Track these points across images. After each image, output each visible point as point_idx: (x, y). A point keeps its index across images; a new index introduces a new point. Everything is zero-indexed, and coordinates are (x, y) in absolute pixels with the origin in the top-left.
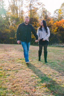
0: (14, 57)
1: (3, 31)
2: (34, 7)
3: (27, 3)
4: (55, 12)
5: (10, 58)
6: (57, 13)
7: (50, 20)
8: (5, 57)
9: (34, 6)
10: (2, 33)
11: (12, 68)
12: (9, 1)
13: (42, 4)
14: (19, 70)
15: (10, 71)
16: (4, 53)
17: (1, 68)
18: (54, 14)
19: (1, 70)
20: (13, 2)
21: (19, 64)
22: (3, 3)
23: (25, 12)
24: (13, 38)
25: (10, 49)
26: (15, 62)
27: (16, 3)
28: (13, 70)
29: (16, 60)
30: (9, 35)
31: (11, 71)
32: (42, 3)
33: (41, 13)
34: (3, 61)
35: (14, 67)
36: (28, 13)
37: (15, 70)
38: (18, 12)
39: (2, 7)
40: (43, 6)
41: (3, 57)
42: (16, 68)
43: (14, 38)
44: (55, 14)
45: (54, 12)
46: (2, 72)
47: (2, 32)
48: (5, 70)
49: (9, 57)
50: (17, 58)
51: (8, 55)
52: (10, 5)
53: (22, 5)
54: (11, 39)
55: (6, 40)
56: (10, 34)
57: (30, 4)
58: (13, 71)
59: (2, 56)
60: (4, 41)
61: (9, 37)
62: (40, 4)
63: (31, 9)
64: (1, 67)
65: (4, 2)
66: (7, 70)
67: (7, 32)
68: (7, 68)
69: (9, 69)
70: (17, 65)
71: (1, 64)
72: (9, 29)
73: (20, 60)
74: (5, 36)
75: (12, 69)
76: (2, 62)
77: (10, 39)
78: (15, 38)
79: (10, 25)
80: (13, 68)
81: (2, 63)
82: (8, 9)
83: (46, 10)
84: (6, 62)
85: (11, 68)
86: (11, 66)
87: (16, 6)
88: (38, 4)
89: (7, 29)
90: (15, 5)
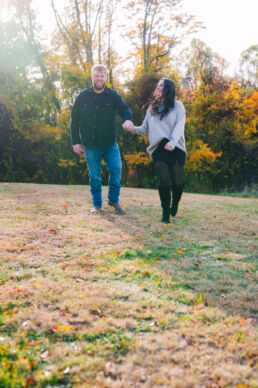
0: (86, 244)
1: (31, 133)
2: (159, 37)
3: (129, 18)
4: (246, 57)
5: (68, 248)
6: (253, 62)
7: (227, 88)
8: (36, 242)
9: (161, 32)
10: (29, 141)
11: (84, 315)
12: (55, 11)
13: (191, 24)
14: (129, 335)
15: (67, 339)
16: (30, 224)
17: (6, 319)
18: (242, 64)
19: (9, 330)
20: (71, 13)
21: (122, 288)
22: (33, 22)
23: (124, 56)
24: (72, 164)
25: (62, 201)
26: (95, 273)
27: (87, 18)
28: (91, 333)
29: (99, 261)
30: (56, 151)
31: (74, 339)
32: (192, 17)
33: (188, 61)
34: (24, 266)
35: (94, 312)
36: (133, 59)
37: (101, 335)
38: (95, 57)
39: (26, 38)
40: (195, 29)
41: (29, 245)
42: (110, 319)
43: (78, 163)
44: (247, 64)
45: (240, 58)
46: (14, 351)
47: (27, 137)
48: (32, 335)
49: (58, 243)
50: (103, 250)
51: (54, 232)
52: (61, 27)
53: (109, 26)
54: (66, 165)
55: (44, 169)
56: (62, 145)
57: (145, 25)
58: (90, 340)
59: (20, 239)
60: (35, 176)
61: (55, 160)
62: (184, 20)
63: (146, 43)
64: (12, 306)
65: (34, 17)
66: (51, 334)
67: (49, 139)
68: (47, 317)
69: (65, 328)
70: (111, 291)
71: (10, 287)
72: (55, 125)
73: (127, 262)
74: (38, 156)
75: (85, 323)
76: (17, 274)
77: (62, 168)
78: (81, 161)
79: (59, 107)
80: (90, 318)
81: (19, 279)
82: (52, 43)
83: (208, 49)
84: (44, 273)
85: (75, 315)
86: (73, 305)
87: (85, 29)
88: (175, 21)
89: (48, 126)
90: (81, 26)
